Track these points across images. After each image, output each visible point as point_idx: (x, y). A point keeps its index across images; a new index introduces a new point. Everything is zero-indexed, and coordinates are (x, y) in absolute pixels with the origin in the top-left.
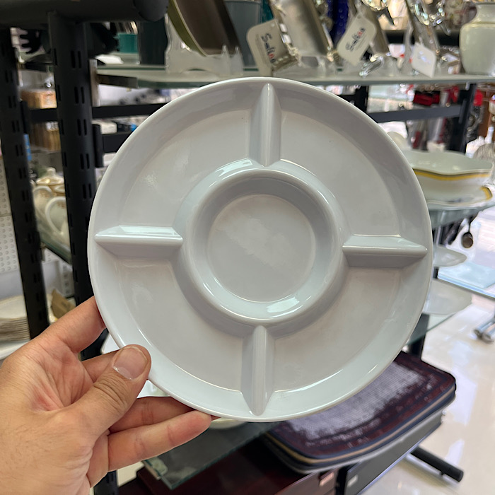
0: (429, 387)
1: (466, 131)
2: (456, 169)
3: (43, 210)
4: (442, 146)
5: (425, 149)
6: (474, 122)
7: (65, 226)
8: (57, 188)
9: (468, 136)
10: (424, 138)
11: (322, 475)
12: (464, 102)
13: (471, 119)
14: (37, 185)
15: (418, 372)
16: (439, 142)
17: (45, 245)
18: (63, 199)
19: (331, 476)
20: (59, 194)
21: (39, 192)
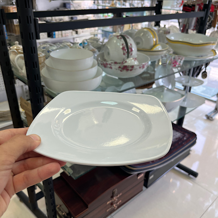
0: (185, 138)
1: (206, 24)
2: (201, 42)
3: (14, 61)
4: (195, 31)
5: (187, 32)
6: (210, 20)
7: (24, 68)
8: (20, 51)
9: (207, 26)
10: (187, 28)
11: (138, 175)
12: (206, 10)
13: (209, 18)
14: (10, 49)
15: (181, 133)
16: (193, 30)
17: (16, 77)
18: (23, 55)
19: (142, 175)
20: (20, 53)
21: (12, 52)
